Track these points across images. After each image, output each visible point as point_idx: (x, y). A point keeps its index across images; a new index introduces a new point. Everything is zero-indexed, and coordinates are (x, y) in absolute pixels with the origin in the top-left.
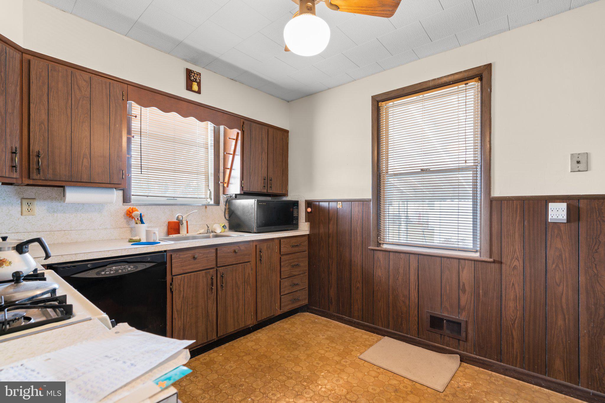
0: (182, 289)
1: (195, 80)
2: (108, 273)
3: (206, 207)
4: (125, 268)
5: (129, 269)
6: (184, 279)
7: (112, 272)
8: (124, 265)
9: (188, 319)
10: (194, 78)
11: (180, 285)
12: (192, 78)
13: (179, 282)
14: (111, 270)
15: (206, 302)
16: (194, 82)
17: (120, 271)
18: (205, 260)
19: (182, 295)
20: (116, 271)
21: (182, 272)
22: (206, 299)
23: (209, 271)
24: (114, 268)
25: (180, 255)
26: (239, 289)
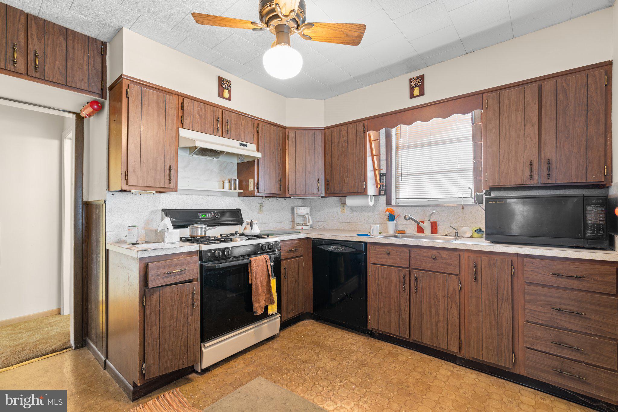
0: (377, 277)
1: (416, 85)
2: (331, 249)
3: (463, 208)
4: (339, 248)
5: (341, 250)
6: (379, 268)
7: (333, 249)
8: (339, 246)
9: (382, 305)
10: (414, 85)
11: (375, 273)
12: (413, 85)
13: (375, 269)
14: (333, 248)
15: (399, 299)
16: (415, 87)
17: (337, 249)
18: (398, 258)
19: (377, 282)
20: (335, 249)
21: (377, 262)
22: (399, 295)
23: (401, 270)
24: (334, 247)
25: (376, 248)
26: (439, 302)
